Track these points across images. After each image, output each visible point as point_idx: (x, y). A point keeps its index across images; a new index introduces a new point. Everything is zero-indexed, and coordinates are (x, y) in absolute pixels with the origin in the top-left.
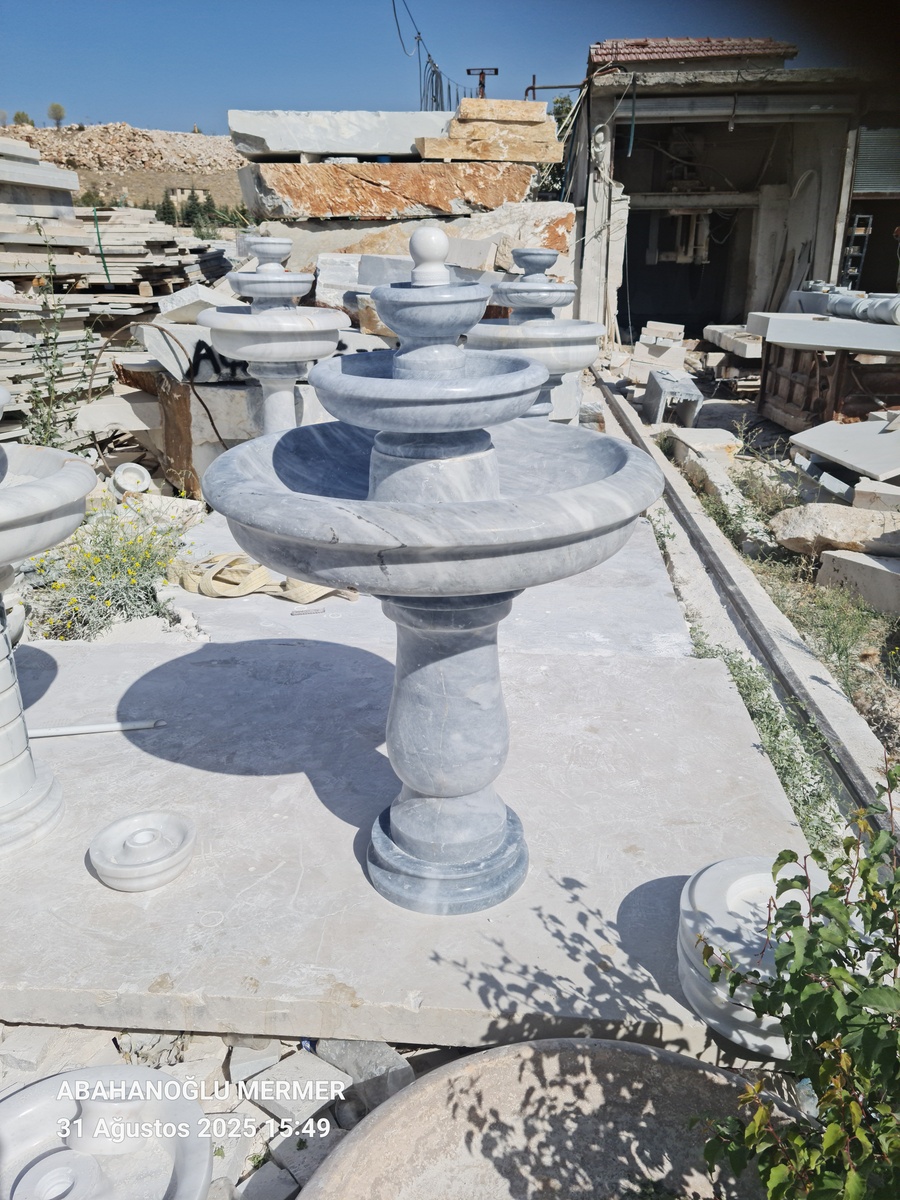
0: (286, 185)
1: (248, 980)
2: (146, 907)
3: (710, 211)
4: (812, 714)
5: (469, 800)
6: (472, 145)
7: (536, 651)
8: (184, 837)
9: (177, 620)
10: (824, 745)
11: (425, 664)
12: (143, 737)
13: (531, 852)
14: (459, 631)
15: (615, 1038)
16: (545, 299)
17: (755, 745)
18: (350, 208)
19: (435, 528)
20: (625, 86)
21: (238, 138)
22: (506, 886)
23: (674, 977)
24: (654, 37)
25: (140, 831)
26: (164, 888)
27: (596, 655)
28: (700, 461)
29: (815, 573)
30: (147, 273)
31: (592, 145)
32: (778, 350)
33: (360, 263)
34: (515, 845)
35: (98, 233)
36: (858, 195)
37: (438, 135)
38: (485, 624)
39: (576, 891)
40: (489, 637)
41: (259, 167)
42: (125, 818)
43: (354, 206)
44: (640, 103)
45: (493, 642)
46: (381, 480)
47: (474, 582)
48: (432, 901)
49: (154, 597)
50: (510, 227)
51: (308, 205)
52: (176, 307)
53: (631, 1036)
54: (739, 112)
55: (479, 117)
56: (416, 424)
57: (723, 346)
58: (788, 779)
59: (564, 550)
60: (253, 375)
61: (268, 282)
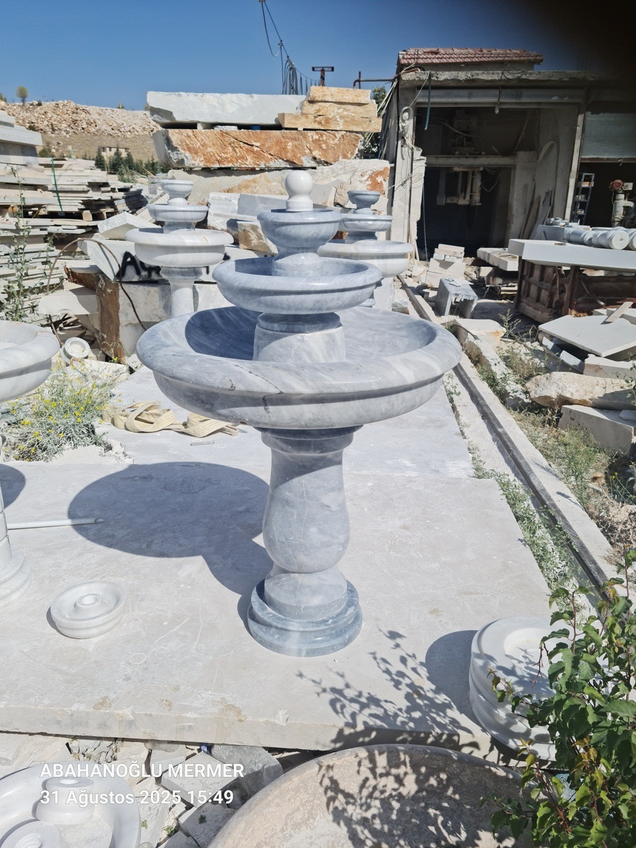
0: (187, 144)
1: (164, 702)
2: (90, 650)
3: (482, 169)
4: (559, 519)
5: (321, 575)
6: (317, 119)
7: (365, 472)
8: (118, 600)
9: (109, 448)
10: (568, 540)
11: (291, 478)
12: (87, 530)
13: (364, 613)
14: (317, 455)
15: (425, 744)
16: (371, 226)
17: (520, 540)
18: (231, 161)
19: (304, 380)
20: (424, 81)
21: (154, 111)
22: (347, 637)
23: (467, 701)
24: (443, 47)
25: (86, 596)
26: (103, 636)
27: (407, 475)
28: (476, 342)
29: (557, 421)
30: (88, 204)
31: (400, 121)
32: (530, 266)
33: (239, 200)
34: (353, 607)
35: (54, 176)
36: (585, 159)
37: (294, 112)
38: (335, 450)
39: (398, 641)
40: (338, 459)
41: (168, 132)
42: (75, 586)
43: (234, 160)
44: (434, 93)
45: (340, 463)
46: (262, 348)
47: (330, 419)
48: (294, 647)
49: (93, 432)
50: (344, 176)
51: (202, 159)
52: (110, 228)
53: (436, 743)
54: (502, 100)
55: (323, 99)
56: (289, 308)
57: (491, 263)
58: (543, 563)
59: (393, 397)
60: (164, 277)
61: (176, 211)
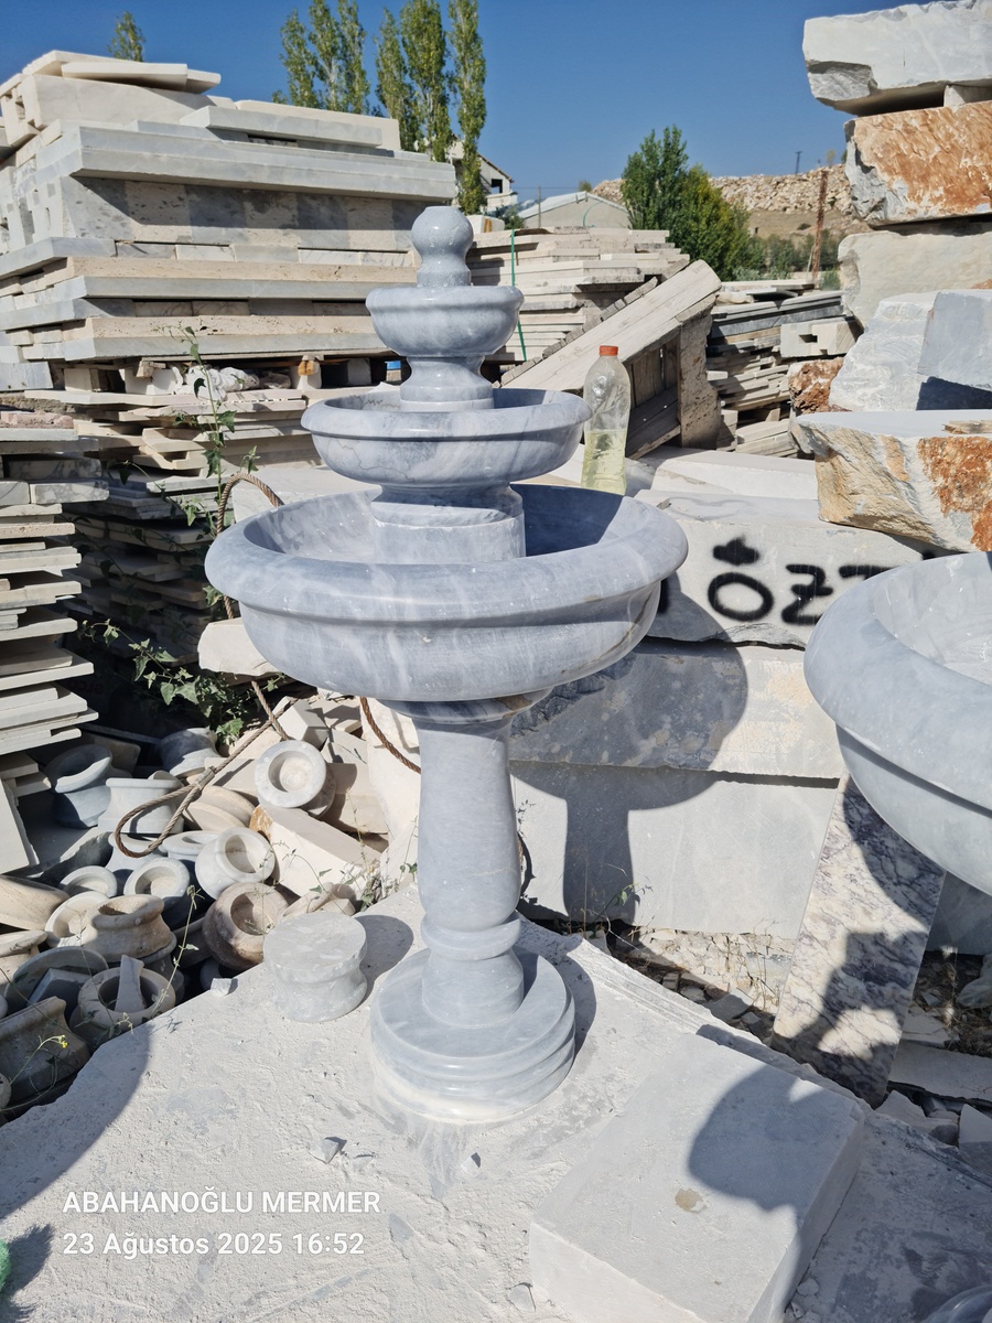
0: (901, 155)
21: (820, 72)
35: (513, 274)
41: (855, 125)
51: (941, 191)
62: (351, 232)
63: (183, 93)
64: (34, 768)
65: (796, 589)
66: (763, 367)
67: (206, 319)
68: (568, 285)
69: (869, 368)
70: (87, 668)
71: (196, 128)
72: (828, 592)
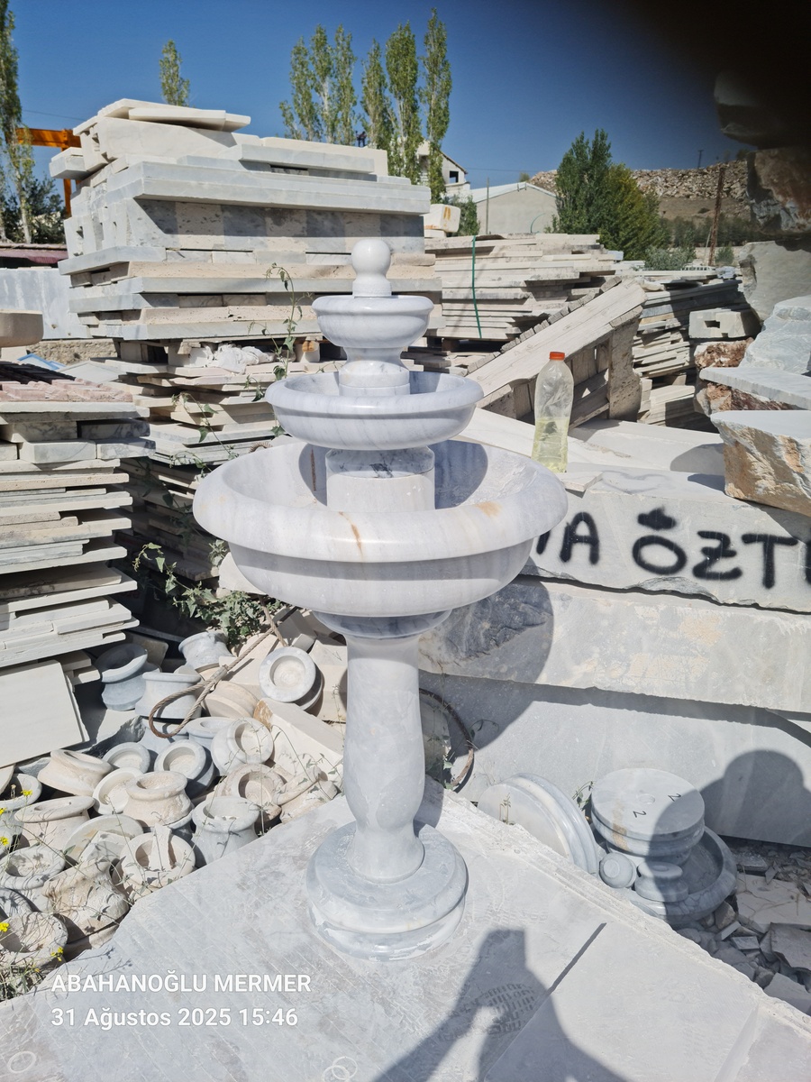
0: (793, 181)
21: (727, 114)
41: (755, 156)
62: (347, 239)
63: (221, 133)
64: (88, 662)
65: (705, 551)
66: (673, 342)
67: (232, 309)
68: (517, 281)
69: (766, 360)
70: (132, 585)
71: (231, 161)
72: (732, 554)
